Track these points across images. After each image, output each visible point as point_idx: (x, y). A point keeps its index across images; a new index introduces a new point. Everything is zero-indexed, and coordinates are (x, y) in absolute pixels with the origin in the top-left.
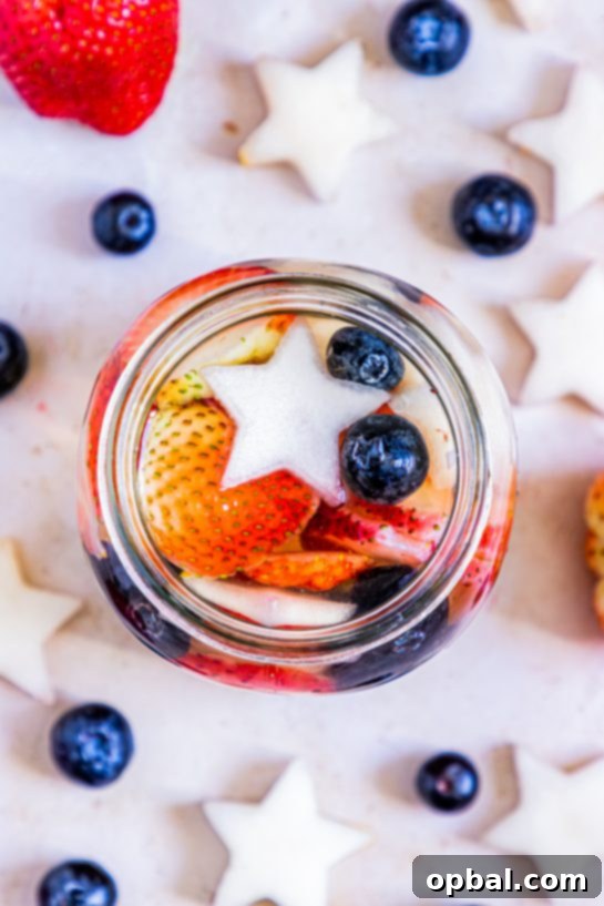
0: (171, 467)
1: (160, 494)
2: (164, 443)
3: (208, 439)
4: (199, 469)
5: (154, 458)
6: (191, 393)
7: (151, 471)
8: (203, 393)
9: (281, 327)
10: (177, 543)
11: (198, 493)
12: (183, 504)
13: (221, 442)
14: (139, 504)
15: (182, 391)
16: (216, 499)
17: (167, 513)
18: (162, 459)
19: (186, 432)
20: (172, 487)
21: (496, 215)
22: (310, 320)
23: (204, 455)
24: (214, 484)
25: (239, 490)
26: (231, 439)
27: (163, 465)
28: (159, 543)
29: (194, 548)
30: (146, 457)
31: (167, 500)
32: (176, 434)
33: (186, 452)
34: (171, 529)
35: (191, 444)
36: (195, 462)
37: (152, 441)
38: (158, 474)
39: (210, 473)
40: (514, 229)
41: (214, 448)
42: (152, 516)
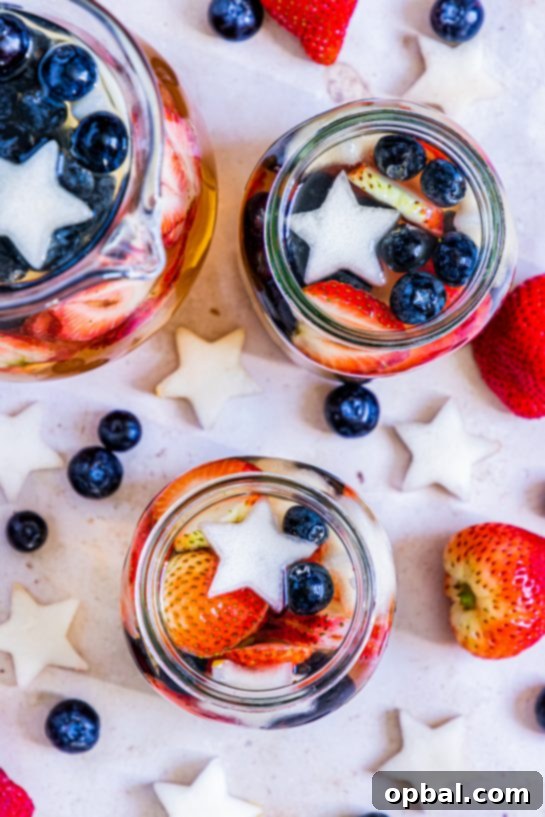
0: (177, 587)
1: (172, 605)
2: (173, 575)
3: (198, 569)
4: (194, 587)
5: (167, 585)
6: (197, 544)
7: (166, 592)
8: (203, 544)
9: (253, 503)
10: (186, 636)
11: (194, 601)
12: (185, 608)
13: (207, 570)
14: (160, 614)
15: (192, 542)
16: (206, 603)
17: (176, 615)
18: (172, 584)
19: (185, 567)
20: (178, 599)
21: (355, 410)
22: (271, 499)
23: (197, 579)
24: (203, 595)
25: (220, 597)
26: (215, 569)
27: (172, 587)
28: (176, 638)
29: (196, 637)
30: (163, 585)
31: (178, 608)
32: (179, 569)
33: (187, 578)
34: (180, 625)
35: (188, 573)
36: (191, 583)
37: (166, 576)
38: (170, 593)
39: (200, 589)
40: (365, 419)
41: (202, 574)
42: (169, 620)
